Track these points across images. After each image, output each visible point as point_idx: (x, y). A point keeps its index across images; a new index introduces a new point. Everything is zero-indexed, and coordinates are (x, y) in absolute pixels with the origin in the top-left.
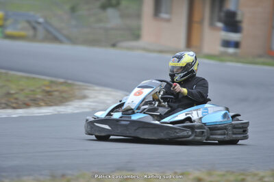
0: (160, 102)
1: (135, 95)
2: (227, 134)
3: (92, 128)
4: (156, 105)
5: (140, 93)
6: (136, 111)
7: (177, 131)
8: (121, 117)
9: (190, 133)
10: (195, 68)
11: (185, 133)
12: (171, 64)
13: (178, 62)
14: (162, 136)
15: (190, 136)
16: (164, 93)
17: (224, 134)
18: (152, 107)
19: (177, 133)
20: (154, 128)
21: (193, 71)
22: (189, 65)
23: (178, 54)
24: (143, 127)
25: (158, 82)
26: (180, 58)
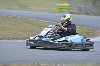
0: (56, 34)
1: (45, 31)
2: (83, 47)
3: (27, 43)
4: (54, 35)
5: (47, 30)
6: (44, 37)
7: (60, 45)
8: (38, 39)
9: (65, 46)
10: (71, 20)
11: (63, 46)
12: (61, 19)
13: (64, 18)
14: (54, 47)
15: (65, 47)
16: (58, 30)
17: (81, 47)
18: (52, 35)
19: (60, 46)
20: (51, 44)
21: (70, 21)
22: (69, 19)
23: (64, 15)
24: (46, 43)
25: (55, 26)
26: (65, 16)
